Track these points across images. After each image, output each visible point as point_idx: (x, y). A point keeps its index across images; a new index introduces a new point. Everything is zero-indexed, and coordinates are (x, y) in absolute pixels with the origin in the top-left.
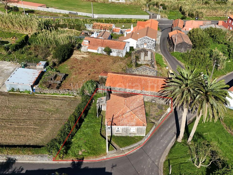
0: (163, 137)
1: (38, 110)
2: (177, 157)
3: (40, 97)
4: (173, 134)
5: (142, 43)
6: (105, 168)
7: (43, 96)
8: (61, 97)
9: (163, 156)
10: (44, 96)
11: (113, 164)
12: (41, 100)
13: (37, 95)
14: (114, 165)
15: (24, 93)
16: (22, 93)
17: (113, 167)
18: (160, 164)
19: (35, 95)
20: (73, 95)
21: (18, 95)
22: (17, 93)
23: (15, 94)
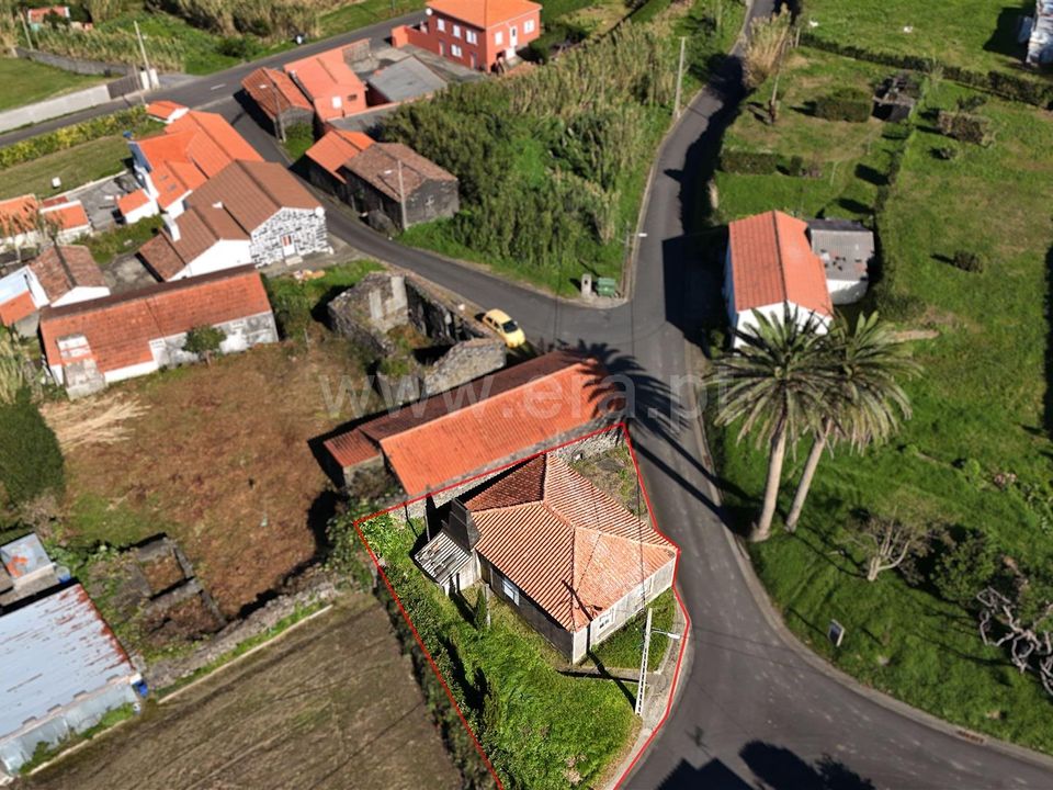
0: (704, 556)
1: (264, 750)
2: (799, 590)
3: (197, 698)
4: (714, 525)
5: (274, 241)
6: (684, 765)
7: (202, 683)
8: (282, 641)
9: (764, 610)
10: (211, 683)
11: (688, 734)
12: (220, 704)
13: (172, 701)
14: (693, 731)
15: (109, 730)
16: (96, 736)
17: (697, 738)
18: (785, 639)
19: (164, 704)
20: (322, 605)
21: (84, 755)
22: (69, 751)
23: (70, 762)
